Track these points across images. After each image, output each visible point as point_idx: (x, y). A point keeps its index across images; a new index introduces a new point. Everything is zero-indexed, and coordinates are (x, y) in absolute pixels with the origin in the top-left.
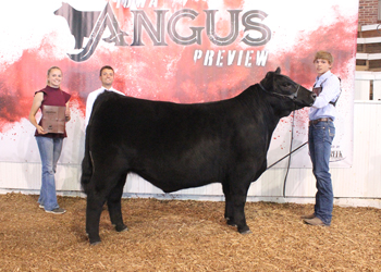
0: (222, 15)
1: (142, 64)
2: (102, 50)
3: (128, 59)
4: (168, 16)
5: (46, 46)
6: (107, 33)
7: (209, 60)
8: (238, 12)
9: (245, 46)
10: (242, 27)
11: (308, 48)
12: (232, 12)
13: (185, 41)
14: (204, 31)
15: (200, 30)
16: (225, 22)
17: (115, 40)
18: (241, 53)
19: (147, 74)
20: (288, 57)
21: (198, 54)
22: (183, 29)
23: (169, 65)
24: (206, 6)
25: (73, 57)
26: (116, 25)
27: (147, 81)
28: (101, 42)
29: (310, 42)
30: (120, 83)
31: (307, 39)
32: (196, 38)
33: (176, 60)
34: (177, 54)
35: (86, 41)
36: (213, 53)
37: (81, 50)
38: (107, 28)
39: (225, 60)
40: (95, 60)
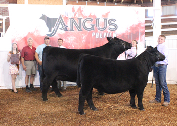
0: (101, 20)
1: (74, 38)
2: (59, 33)
3: (69, 36)
4: (83, 20)
5: (37, 31)
6: (60, 26)
7: (97, 36)
8: (106, 19)
9: (109, 31)
10: (108, 25)
11: (129, 31)
12: (105, 19)
13: (89, 29)
14: (95, 26)
15: (94, 25)
16: (103, 23)
17: (64, 29)
18: (108, 33)
19: (76, 41)
20: (123, 35)
21: (93, 34)
22: (88, 25)
23: (84, 38)
24: (96, 17)
25: (48, 35)
26: (64, 23)
27: (76, 43)
28: (58, 30)
29: (130, 29)
30: (66, 45)
31: (129, 28)
32: (93, 28)
33: (86, 36)
34: (86, 34)
35: (53, 29)
36: (98, 33)
37: (51, 33)
38: (60, 24)
39: (103, 36)
40: (56, 36)
